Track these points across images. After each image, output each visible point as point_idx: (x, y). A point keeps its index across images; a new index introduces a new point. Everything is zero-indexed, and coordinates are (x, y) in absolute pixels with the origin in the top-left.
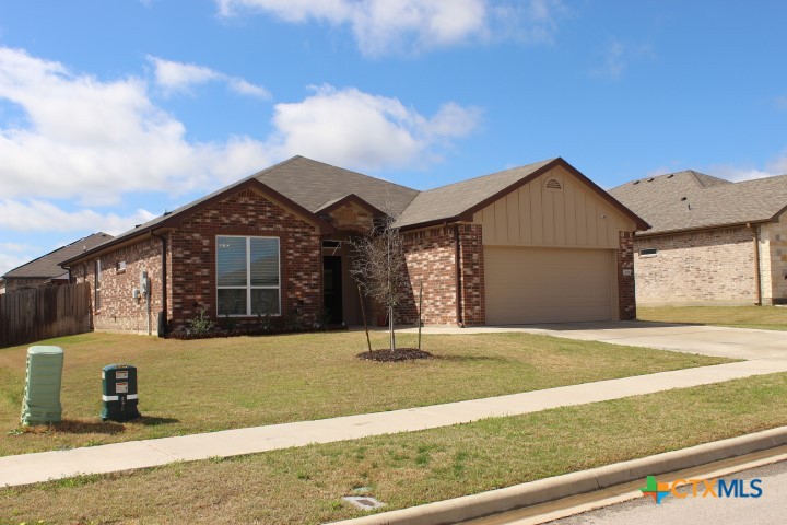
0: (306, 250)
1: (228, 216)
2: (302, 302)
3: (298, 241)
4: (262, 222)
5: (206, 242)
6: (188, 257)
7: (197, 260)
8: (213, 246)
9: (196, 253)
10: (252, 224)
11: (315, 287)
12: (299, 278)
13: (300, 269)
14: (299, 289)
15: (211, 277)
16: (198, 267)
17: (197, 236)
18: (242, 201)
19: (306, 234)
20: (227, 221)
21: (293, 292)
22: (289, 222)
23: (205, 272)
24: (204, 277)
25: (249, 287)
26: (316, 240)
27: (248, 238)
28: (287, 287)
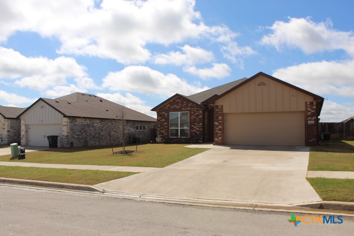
0: (198, 116)
1: (173, 106)
2: (196, 133)
3: (195, 112)
4: (183, 107)
5: (166, 114)
6: (161, 119)
7: (164, 120)
8: (168, 116)
9: (163, 118)
10: (180, 108)
11: (200, 128)
12: (195, 125)
13: (195, 122)
14: (195, 129)
15: (168, 125)
16: (164, 122)
17: (164, 113)
18: (177, 101)
19: (197, 110)
20: (172, 108)
21: (193, 130)
22: (191, 107)
23: (166, 123)
24: (166, 125)
25: (179, 128)
26: (201, 112)
27: (179, 113)
28: (191, 128)
